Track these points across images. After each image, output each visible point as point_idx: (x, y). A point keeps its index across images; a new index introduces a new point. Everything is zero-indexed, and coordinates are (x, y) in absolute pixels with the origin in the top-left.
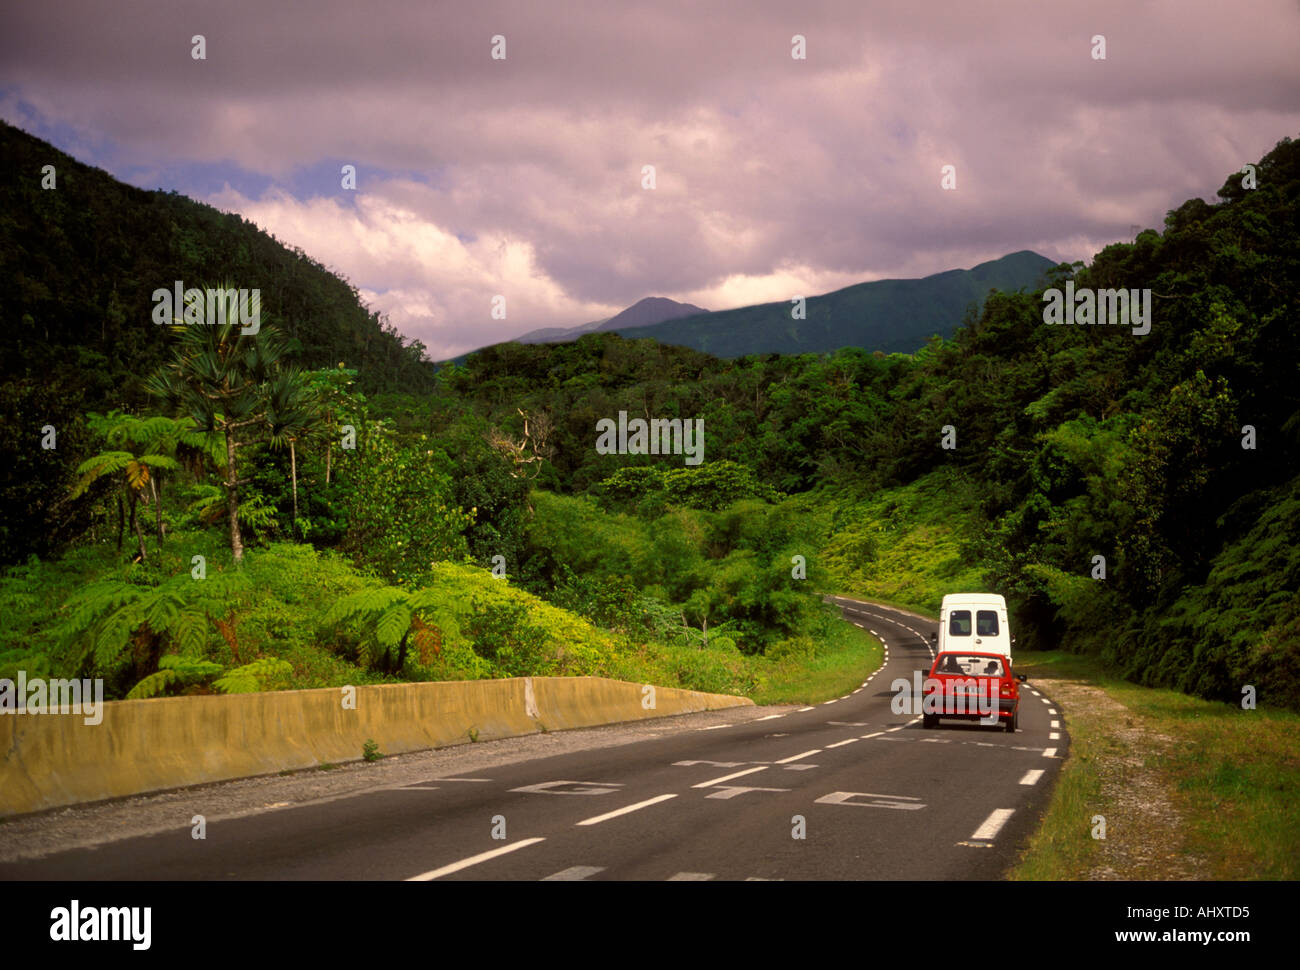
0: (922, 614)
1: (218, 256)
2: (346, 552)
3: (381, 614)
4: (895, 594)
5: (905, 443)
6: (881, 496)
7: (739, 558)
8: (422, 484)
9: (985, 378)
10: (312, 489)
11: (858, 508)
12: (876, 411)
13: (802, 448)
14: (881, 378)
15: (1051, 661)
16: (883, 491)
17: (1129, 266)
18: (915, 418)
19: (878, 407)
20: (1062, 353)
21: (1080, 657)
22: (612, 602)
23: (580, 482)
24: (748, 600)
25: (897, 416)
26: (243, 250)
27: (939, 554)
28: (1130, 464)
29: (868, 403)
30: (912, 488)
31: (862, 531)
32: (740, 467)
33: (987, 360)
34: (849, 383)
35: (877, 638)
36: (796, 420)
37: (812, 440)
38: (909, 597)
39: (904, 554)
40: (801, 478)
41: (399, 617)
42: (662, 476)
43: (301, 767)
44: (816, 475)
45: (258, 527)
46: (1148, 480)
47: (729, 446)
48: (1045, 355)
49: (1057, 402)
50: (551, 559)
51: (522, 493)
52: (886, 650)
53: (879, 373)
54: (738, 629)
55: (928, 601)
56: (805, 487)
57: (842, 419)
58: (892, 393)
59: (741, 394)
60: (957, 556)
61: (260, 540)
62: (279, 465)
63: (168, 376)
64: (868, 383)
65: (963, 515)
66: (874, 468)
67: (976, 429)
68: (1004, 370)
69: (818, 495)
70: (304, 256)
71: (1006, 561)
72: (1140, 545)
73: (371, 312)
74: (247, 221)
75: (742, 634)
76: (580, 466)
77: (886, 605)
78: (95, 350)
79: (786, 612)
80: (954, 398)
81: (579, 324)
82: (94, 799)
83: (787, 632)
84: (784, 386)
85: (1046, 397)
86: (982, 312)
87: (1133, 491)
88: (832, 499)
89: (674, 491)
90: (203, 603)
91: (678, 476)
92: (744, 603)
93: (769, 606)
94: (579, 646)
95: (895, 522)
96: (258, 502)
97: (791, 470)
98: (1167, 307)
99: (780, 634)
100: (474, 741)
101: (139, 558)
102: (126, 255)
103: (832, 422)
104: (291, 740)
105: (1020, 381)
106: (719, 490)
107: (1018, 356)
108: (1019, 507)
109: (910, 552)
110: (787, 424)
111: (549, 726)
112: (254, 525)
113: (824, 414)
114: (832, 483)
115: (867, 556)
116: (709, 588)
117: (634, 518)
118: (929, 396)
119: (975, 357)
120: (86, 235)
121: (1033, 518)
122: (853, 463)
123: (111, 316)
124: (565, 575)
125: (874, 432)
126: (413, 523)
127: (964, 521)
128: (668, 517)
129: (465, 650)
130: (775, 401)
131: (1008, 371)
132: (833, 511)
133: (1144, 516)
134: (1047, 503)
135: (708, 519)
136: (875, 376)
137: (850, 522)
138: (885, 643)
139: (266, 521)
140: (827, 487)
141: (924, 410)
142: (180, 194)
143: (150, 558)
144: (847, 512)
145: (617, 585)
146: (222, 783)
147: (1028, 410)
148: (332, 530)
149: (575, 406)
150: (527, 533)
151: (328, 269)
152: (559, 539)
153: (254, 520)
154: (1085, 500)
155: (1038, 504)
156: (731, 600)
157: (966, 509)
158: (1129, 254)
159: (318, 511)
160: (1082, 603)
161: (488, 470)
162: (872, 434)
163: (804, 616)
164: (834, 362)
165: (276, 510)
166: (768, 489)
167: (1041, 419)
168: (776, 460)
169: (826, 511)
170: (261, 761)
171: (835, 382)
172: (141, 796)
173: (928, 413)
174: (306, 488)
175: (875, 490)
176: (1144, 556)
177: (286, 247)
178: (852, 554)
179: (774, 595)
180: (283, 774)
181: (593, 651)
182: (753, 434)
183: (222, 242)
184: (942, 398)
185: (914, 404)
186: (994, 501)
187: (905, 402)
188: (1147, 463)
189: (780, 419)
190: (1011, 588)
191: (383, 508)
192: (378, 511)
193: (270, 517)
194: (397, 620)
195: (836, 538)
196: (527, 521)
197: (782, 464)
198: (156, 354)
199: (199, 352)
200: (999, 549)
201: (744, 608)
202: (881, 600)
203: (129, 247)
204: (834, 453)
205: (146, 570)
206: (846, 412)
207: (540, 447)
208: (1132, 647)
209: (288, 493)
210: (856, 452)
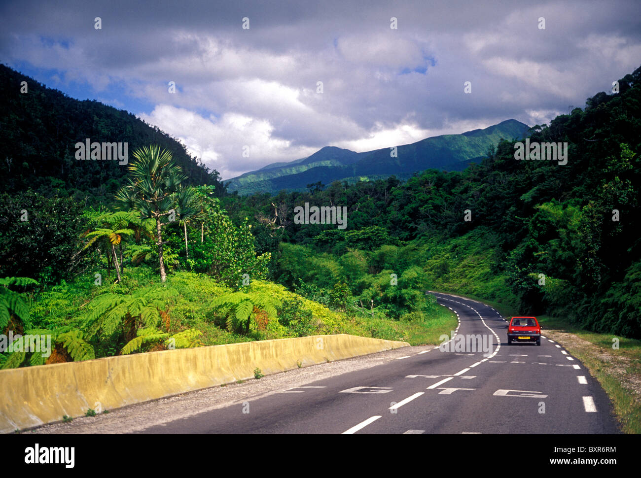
0: (473, 299)
1: (117, 131)
2: (212, 275)
3: (237, 305)
4: (459, 289)
5: (461, 215)
6: (449, 242)
7: (386, 274)
8: (247, 242)
9: (500, 183)
10: (195, 245)
11: (438, 248)
12: (445, 200)
13: (410, 219)
14: (447, 184)
15: (541, 321)
16: (451, 239)
17: (569, 126)
18: (465, 203)
19: (446, 198)
20: (538, 169)
21: (555, 318)
22: (338, 297)
23: (299, 238)
24: (391, 294)
25: (456, 202)
26: (129, 128)
27: (480, 269)
28: (584, 224)
29: (441, 196)
30: (464, 237)
31: (441, 259)
32: (382, 229)
33: (501, 173)
34: (431, 187)
35: (452, 311)
36: (406, 205)
37: (415, 215)
38: (466, 291)
39: (462, 269)
40: (410, 234)
41: (247, 307)
42: (344, 234)
43: (229, 382)
44: (417, 232)
45: (169, 264)
46: (593, 231)
47: (373, 219)
48: (529, 170)
49: (536, 193)
50: (291, 275)
51: (276, 244)
52: (458, 317)
53: (446, 181)
54: (386, 308)
55: (475, 293)
56: (411, 238)
57: (429, 204)
58: (453, 191)
59: (377, 193)
60: (489, 270)
61: (170, 270)
62: (178, 234)
63: (127, 191)
64: (441, 186)
65: (491, 250)
66: (446, 228)
67: (496, 207)
68: (510, 178)
69: (419, 241)
70: (159, 130)
71: (517, 272)
72: (590, 263)
73: (192, 157)
74: (131, 113)
75: (388, 311)
76: (299, 230)
77: (455, 295)
78: (59, 178)
79: (410, 299)
80: (484, 192)
81: (292, 160)
82: (145, 401)
83: (410, 309)
84: (399, 189)
85: (531, 191)
86: (496, 150)
87: (585, 237)
88: (425, 243)
89: (350, 241)
90: (156, 303)
91: (351, 234)
92: (388, 295)
93: (400, 297)
94: (325, 319)
95: (457, 254)
96: (169, 252)
97: (404, 230)
98: (590, 145)
99: (406, 310)
100: (299, 367)
101: (117, 281)
102: (72, 132)
103: (424, 206)
104: (223, 369)
105: (517, 183)
106: (372, 240)
107: (516, 171)
108: (519, 245)
109: (465, 269)
110: (401, 207)
111: (331, 359)
112: (167, 263)
113: (420, 202)
114: (425, 235)
115: (444, 271)
116: (371, 288)
117: (331, 255)
118: (472, 192)
119: (494, 173)
120: (52, 122)
121: (529, 251)
122: (435, 226)
123: (66, 161)
124: (299, 283)
125: (445, 210)
126: (243, 261)
127: (492, 253)
128: (349, 254)
129: (274, 323)
130: (395, 196)
131: (511, 179)
132: (426, 249)
133: (591, 249)
134: (537, 243)
135: (367, 254)
136: (444, 182)
137: (434, 255)
138: (457, 314)
139: (173, 261)
140: (422, 238)
141: (470, 199)
142: (98, 101)
143: (122, 281)
144: (433, 250)
145: (339, 288)
146: (197, 391)
147: (522, 198)
148: (205, 264)
149: (296, 200)
150: (278, 263)
151: (170, 136)
152: (294, 266)
153: (167, 261)
154: (557, 241)
155: (532, 244)
156: (382, 294)
157: (492, 247)
158: (569, 120)
159: (198, 256)
160: (557, 292)
161: (259, 233)
162: (444, 211)
163: (418, 301)
164: (424, 176)
165: (178, 256)
166: (396, 239)
167: (528, 202)
168: (397, 225)
169: (422, 250)
170: (212, 379)
171: (424, 187)
172: (164, 398)
173: (471, 200)
174: (192, 244)
175: (446, 239)
176: (591, 268)
177: (150, 126)
178: (436, 270)
179: (404, 291)
180: (222, 386)
181: (332, 321)
182: (385, 212)
183: (118, 125)
184: (478, 193)
185: (464, 196)
186: (506, 242)
187: (460, 195)
188: (592, 223)
189: (398, 205)
190: (520, 286)
191: (229, 253)
192: (227, 255)
193: (175, 259)
194: (246, 308)
195: (428, 263)
196: (279, 258)
197: (400, 227)
198: (88, 180)
199: (143, 179)
200: (513, 266)
201: (388, 298)
202: (451, 292)
203: (74, 128)
204: (425, 221)
205: (121, 287)
206: (430, 201)
207: (283, 221)
208: (585, 313)
209: (183, 247)
210: (436, 220)
